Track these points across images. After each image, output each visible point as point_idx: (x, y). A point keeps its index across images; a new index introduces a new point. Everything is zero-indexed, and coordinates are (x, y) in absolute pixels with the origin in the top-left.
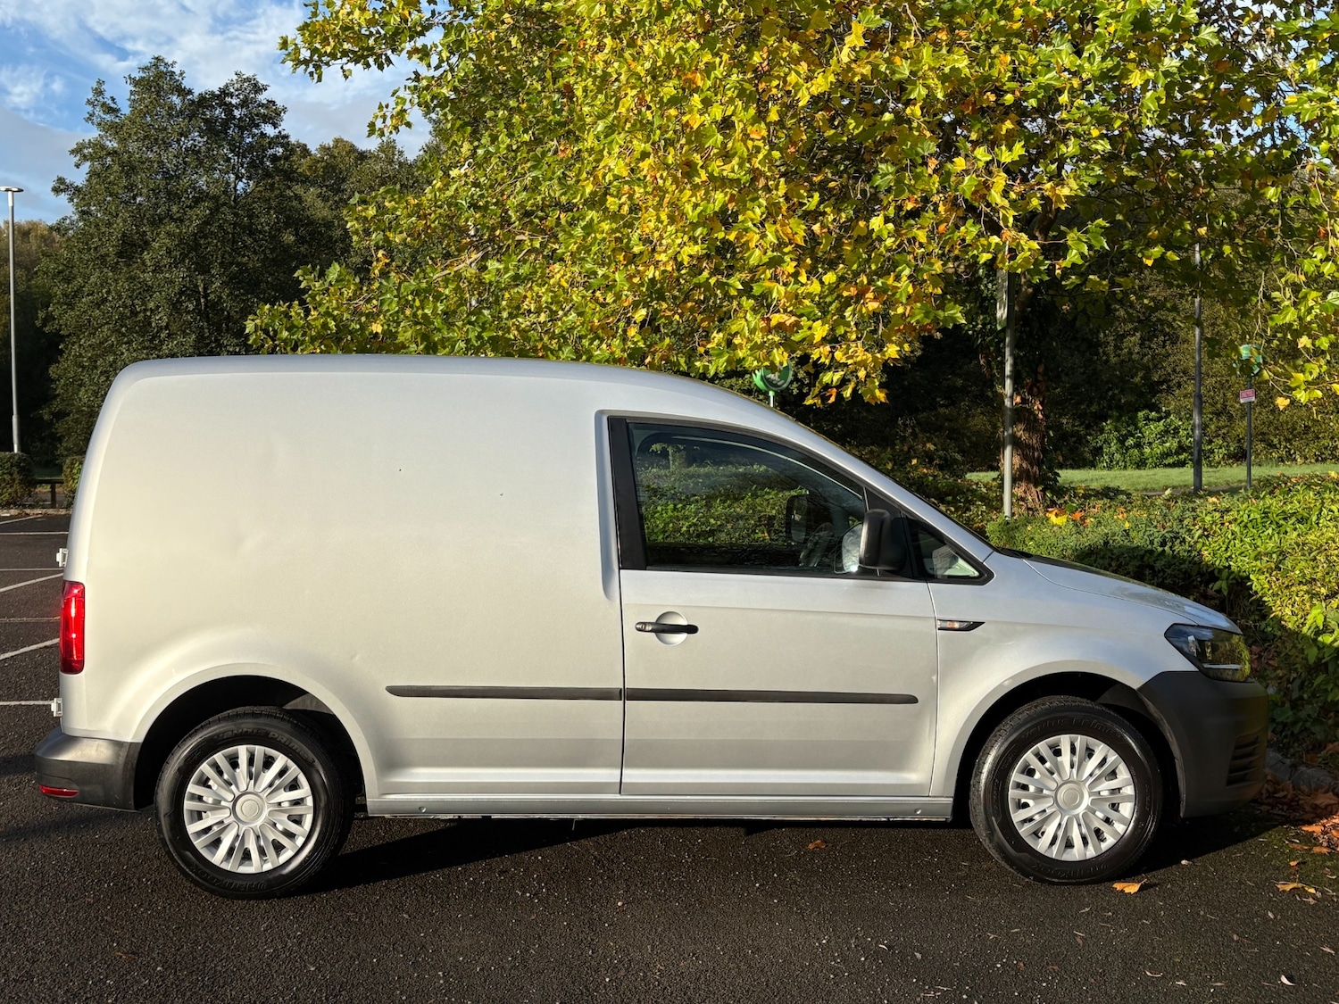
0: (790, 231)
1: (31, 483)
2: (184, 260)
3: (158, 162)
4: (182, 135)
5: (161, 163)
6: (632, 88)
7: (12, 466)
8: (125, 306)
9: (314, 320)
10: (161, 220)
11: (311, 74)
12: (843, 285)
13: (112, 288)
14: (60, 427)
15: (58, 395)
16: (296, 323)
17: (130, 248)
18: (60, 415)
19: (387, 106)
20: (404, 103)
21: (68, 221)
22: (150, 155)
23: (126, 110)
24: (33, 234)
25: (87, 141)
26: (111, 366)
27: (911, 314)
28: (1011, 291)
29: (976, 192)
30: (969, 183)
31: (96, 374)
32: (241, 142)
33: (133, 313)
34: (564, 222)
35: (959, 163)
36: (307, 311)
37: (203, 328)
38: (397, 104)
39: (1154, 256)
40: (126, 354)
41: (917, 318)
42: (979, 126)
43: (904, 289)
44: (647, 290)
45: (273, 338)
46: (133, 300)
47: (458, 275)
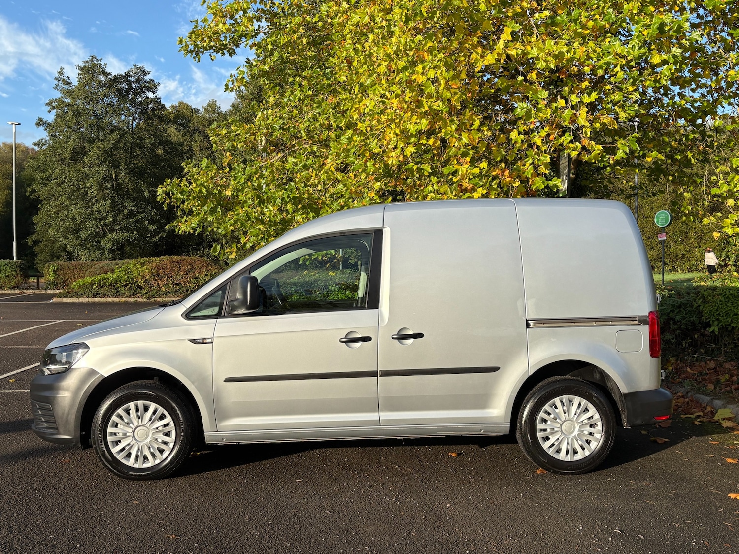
0: (472, 137)
1: (26, 276)
2: (105, 162)
3: (93, 110)
4: (105, 96)
5: (94, 112)
6: (385, 61)
7: (16, 267)
8: (74, 185)
9: (195, 188)
10: (94, 140)
11: (194, 58)
12: (492, 169)
13: (67, 176)
14: (37, 249)
15: (37, 232)
16: (184, 189)
17: (78, 154)
18: (36, 242)
19: (234, 76)
20: (244, 74)
21: (44, 141)
22: (88, 107)
23: (75, 83)
25: (54, 99)
26: (66, 216)
27: (533, 183)
28: (568, 176)
29: (571, 118)
30: (568, 113)
31: (58, 221)
32: (136, 101)
33: (78, 189)
34: (333, 136)
35: (562, 103)
36: (190, 183)
37: (115, 197)
38: (240, 74)
39: (653, 156)
40: (74, 210)
41: (537, 185)
42: (571, 84)
43: (529, 170)
44: (383, 172)
45: (170, 198)
46: (78, 182)
47: (272, 165)
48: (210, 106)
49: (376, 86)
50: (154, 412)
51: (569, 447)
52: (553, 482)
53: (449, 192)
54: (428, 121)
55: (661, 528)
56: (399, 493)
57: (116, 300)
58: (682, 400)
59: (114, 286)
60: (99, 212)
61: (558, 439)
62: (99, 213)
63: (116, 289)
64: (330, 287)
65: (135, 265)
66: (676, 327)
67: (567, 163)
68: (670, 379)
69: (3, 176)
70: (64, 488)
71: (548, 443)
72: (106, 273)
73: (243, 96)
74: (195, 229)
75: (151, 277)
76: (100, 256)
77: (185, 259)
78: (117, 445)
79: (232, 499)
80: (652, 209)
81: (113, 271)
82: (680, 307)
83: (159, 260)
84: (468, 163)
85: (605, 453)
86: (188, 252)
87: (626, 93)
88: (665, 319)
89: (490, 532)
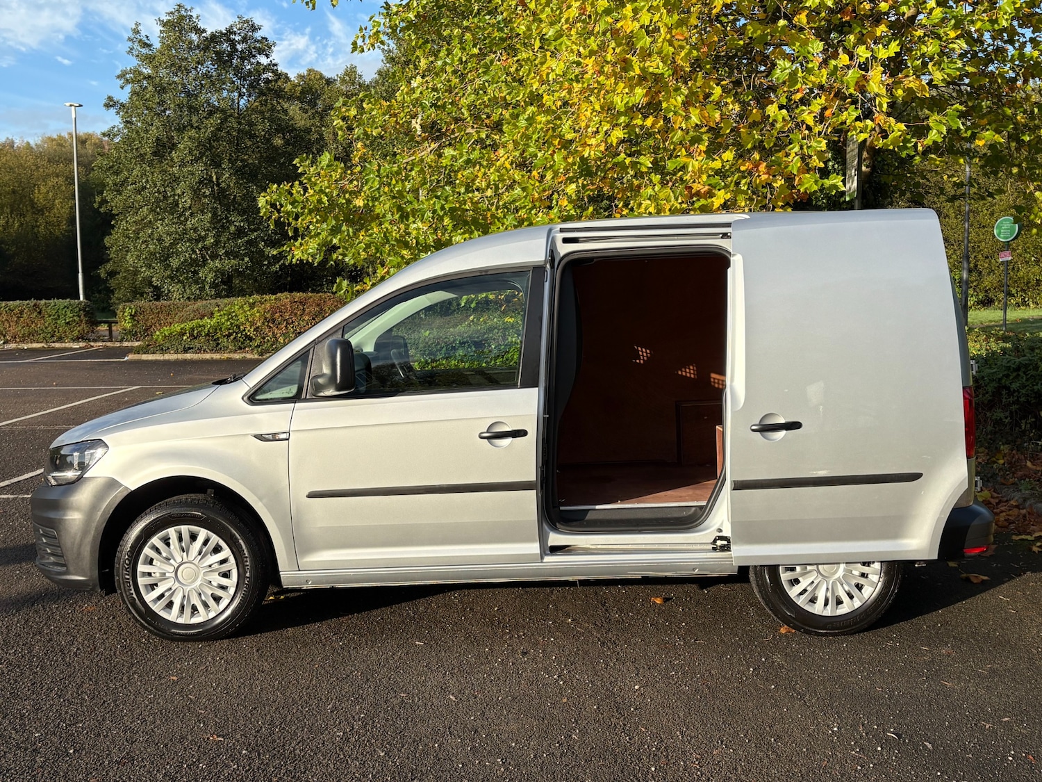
0: (707, 115)
1: (94, 323)
2: (201, 158)
3: (182, 84)
4: (199, 63)
5: (184, 86)
7: (80, 310)
8: (159, 192)
9: (311, 196)
10: (184, 127)
11: (307, 3)
12: (740, 161)
13: (149, 179)
14: (113, 283)
15: (111, 259)
16: (297, 199)
17: (163, 148)
18: (112, 274)
19: (366, 29)
20: (379, 26)
21: (116, 129)
22: (176, 79)
23: (157, 45)
24: (88, 142)
25: (129, 69)
26: (149, 237)
27: (801, 184)
28: (859, 169)
29: (857, 83)
30: (853, 75)
31: (139, 243)
32: (242, 69)
33: (165, 198)
34: (507, 116)
35: (844, 59)
36: (305, 190)
37: (217, 208)
38: (374, 26)
39: (988, 137)
40: (161, 228)
41: (806, 186)
42: (859, 29)
43: (795, 163)
44: (578, 168)
45: (279, 211)
46: (165, 188)
47: (422, 160)
48: (348, 75)
49: (562, 40)
50: (206, 542)
51: (829, 595)
52: (803, 648)
53: (673, 199)
54: (645, 91)
55: (961, 730)
56: (565, 666)
57: (216, 356)
58: (1016, 511)
59: (213, 336)
60: (195, 230)
61: (813, 582)
62: (195, 232)
63: (215, 340)
64: (510, 338)
65: (242, 307)
66: (1011, 399)
67: (857, 150)
68: (999, 479)
69: (66, 180)
70: (75, 653)
71: (798, 589)
72: (202, 317)
73: (393, 59)
74: (313, 256)
75: (263, 323)
76: (198, 292)
77: (311, 297)
78: (153, 589)
79: (315, 673)
80: (992, 214)
81: (212, 315)
82: (1018, 369)
83: (275, 299)
84: (703, 154)
85: (885, 603)
86: (321, 285)
87: (945, 42)
88: (995, 388)
89: (693, 734)
